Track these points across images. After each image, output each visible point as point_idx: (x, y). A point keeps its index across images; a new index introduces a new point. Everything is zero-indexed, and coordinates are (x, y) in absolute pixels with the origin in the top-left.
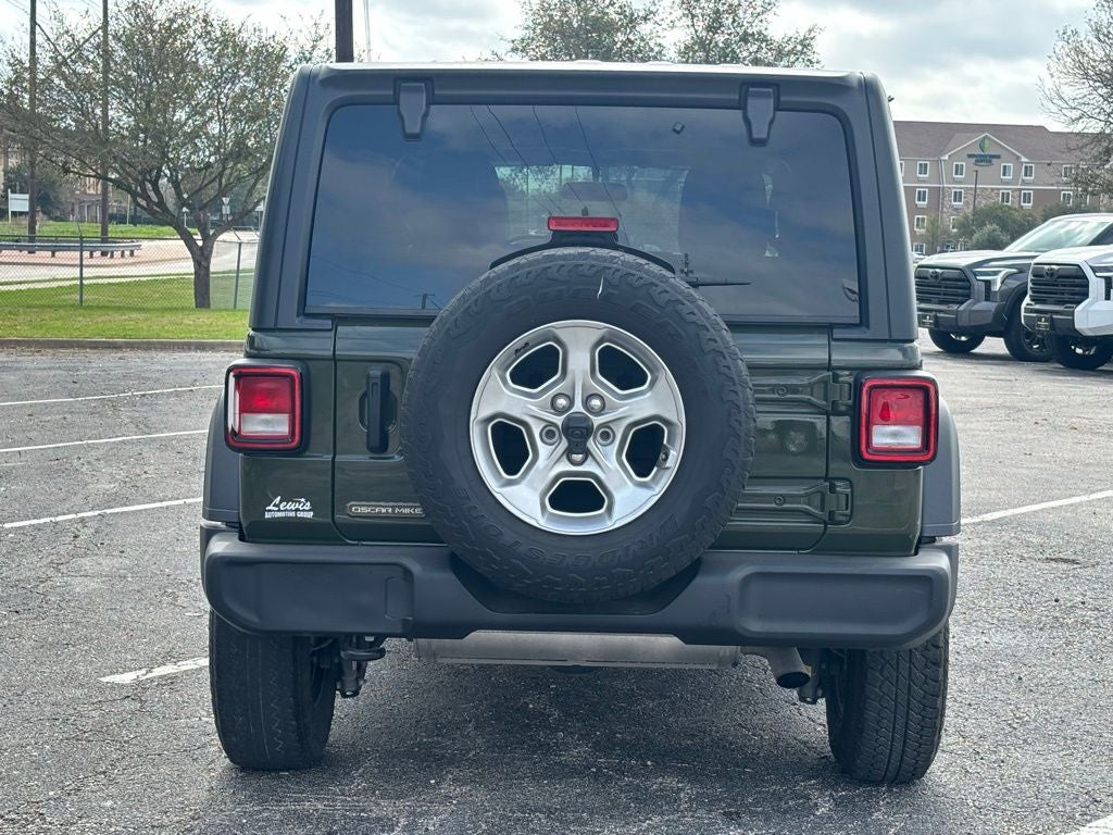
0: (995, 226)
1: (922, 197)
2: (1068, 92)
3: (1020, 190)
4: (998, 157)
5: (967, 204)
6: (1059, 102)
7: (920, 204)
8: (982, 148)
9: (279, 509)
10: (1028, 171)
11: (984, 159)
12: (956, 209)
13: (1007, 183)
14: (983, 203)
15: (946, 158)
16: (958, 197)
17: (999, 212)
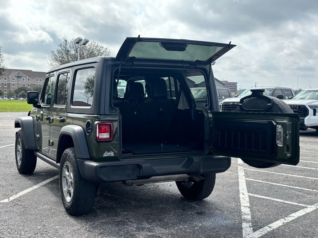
0: (24, 91)
1: (5, 85)
2: (54, 64)
3: (27, 84)
4: (22, 77)
5: (16, 87)
6: (52, 66)
7: (5, 87)
8: (18, 75)
9: (106, 154)
10: (29, 80)
11: (19, 77)
12: (13, 88)
13: (24, 82)
14: (19, 87)
15: (10, 76)
16: (13, 85)
17: (23, 89)
